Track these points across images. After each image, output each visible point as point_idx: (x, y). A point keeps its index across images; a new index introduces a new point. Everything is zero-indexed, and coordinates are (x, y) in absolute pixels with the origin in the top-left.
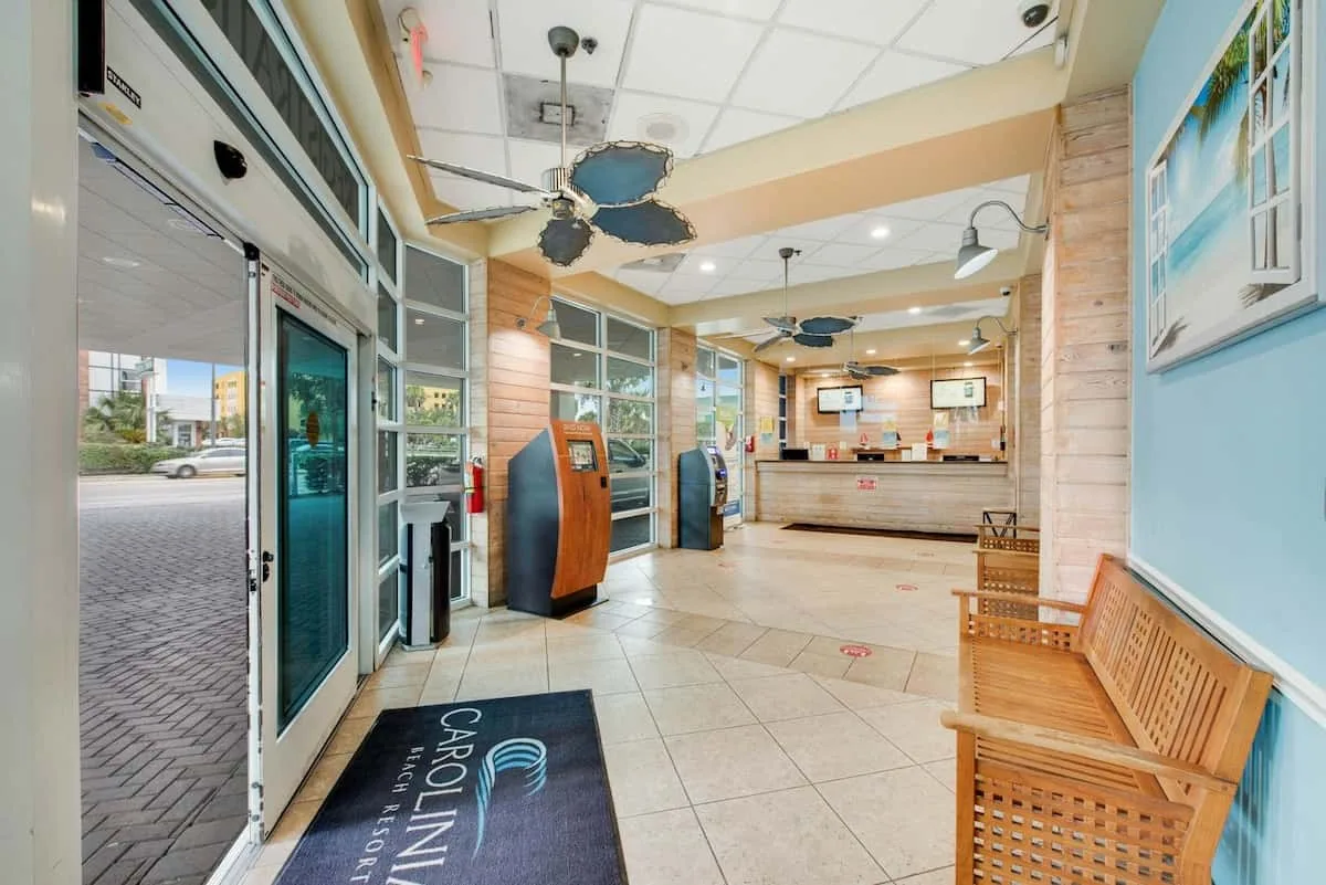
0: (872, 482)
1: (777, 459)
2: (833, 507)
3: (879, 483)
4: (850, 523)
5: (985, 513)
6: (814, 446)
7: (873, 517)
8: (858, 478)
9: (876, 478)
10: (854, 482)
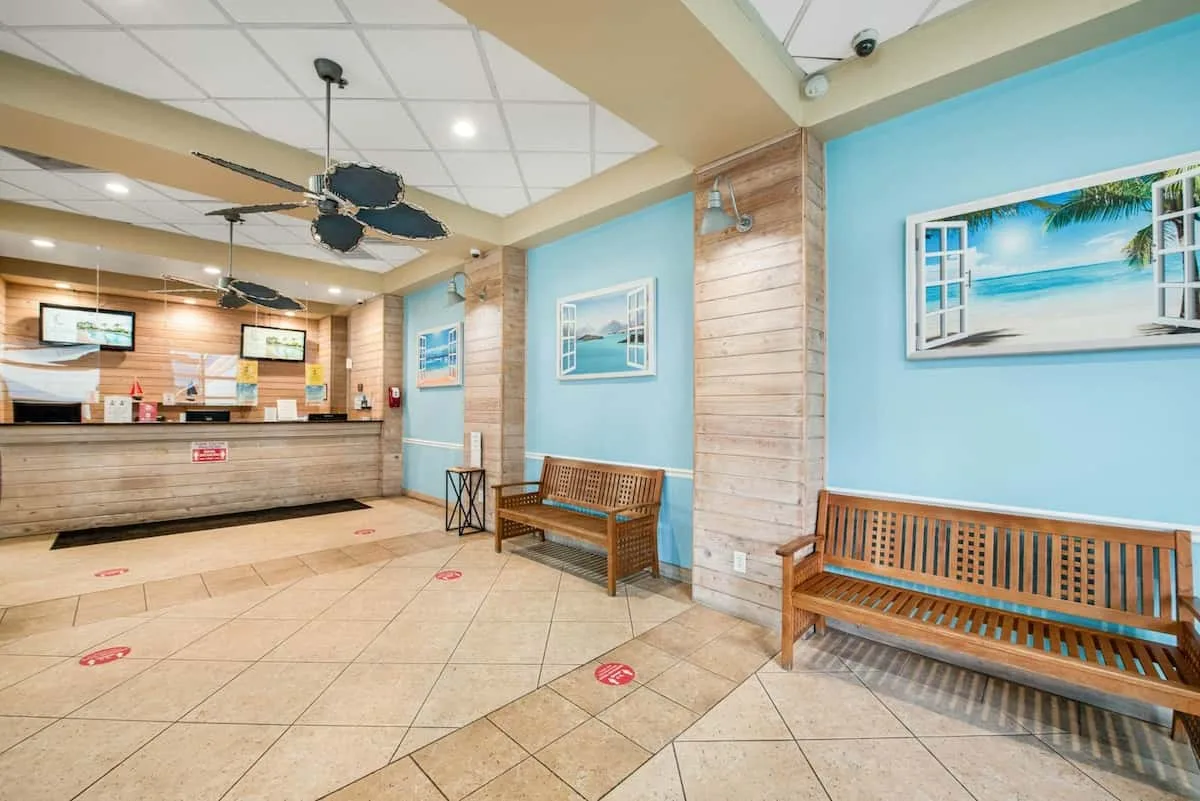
0: (218, 451)
1: (12, 422)
2: (147, 494)
3: (228, 452)
4: (181, 513)
5: (448, 472)
6: (108, 399)
7: (219, 498)
8: (194, 446)
9: (225, 445)
10: (189, 454)
